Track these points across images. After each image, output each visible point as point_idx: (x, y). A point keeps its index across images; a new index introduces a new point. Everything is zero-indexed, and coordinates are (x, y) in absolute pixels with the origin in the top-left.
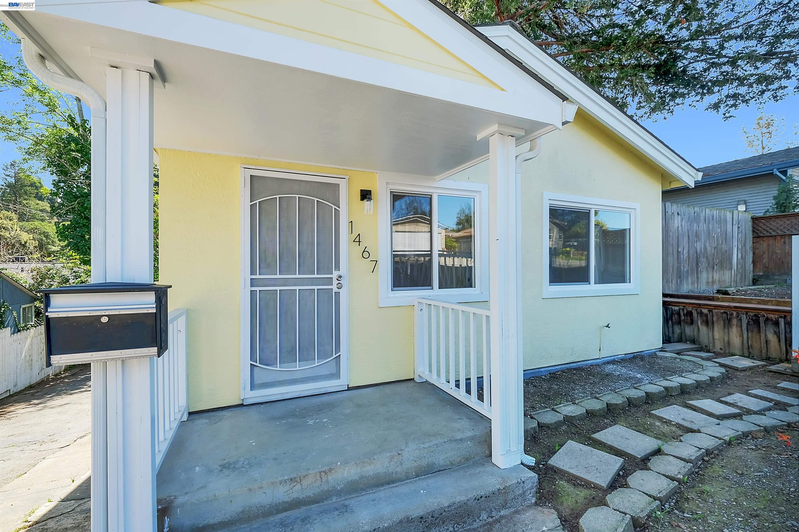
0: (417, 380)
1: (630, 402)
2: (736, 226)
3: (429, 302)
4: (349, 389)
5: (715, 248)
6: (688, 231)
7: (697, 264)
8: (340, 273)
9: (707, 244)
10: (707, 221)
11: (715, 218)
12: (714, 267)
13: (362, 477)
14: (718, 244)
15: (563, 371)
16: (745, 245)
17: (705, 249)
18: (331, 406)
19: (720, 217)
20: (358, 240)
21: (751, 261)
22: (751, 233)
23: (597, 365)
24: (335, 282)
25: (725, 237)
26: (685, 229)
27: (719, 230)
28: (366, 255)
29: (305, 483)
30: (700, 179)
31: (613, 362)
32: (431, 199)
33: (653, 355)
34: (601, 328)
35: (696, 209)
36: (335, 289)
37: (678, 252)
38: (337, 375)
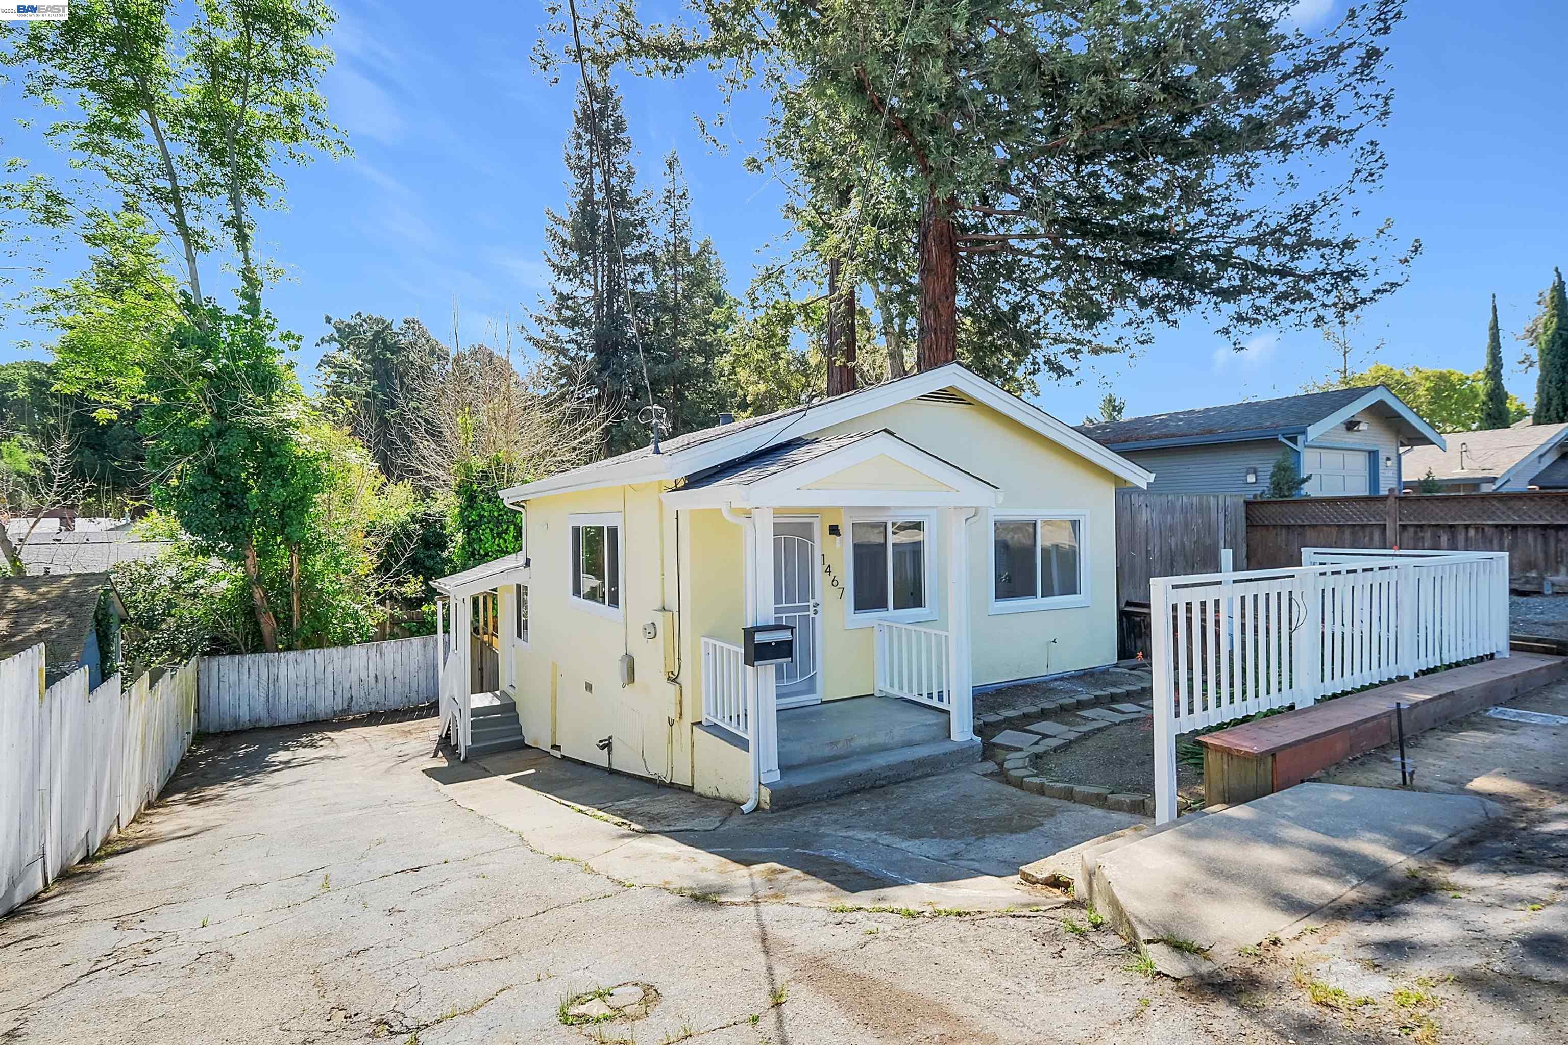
0: (877, 694)
1: (1062, 708)
2: (1223, 514)
3: (890, 624)
4: (823, 703)
5: (1195, 543)
6: (1160, 525)
7: (1172, 564)
8: (816, 600)
9: (1185, 539)
10: (1184, 510)
11: (1194, 507)
12: (1194, 567)
13: (870, 745)
14: (1199, 538)
15: (1009, 688)
16: (1235, 536)
17: (1183, 543)
18: (811, 715)
19: (1201, 504)
20: (829, 570)
21: (1244, 556)
22: (1244, 520)
23: (1045, 682)
24: (812, 609)
25: (1209, 528)
26: (1156, 523)
27: (1200, 521)
28: (835, 583)
29: (840, 745)
30: (1152, 481)
31: (1062, 679)
32: (885, 526)
33: (1105, 672)
34: (1048, 643)
35: (1170, 498)
36: (812, 615)
37: (1147, 551)
38: (811, 690)
